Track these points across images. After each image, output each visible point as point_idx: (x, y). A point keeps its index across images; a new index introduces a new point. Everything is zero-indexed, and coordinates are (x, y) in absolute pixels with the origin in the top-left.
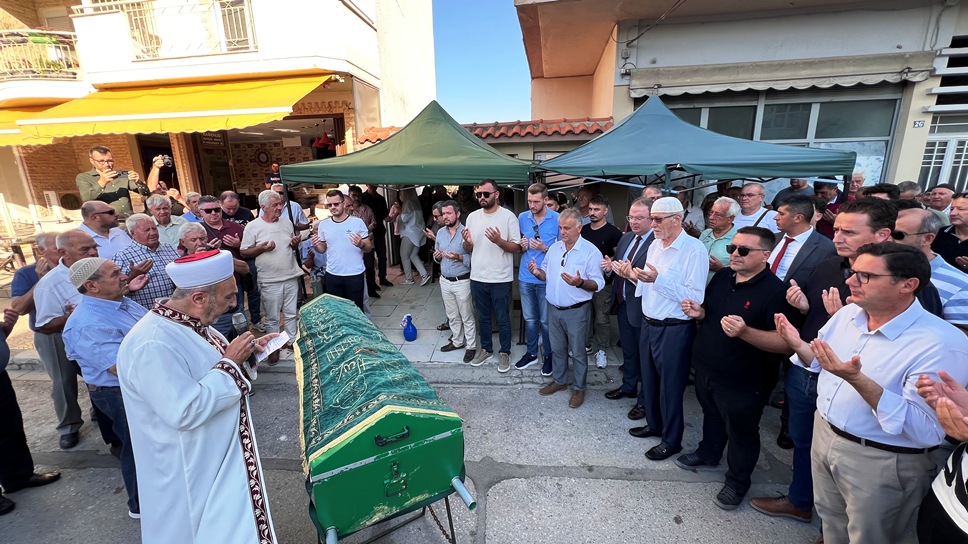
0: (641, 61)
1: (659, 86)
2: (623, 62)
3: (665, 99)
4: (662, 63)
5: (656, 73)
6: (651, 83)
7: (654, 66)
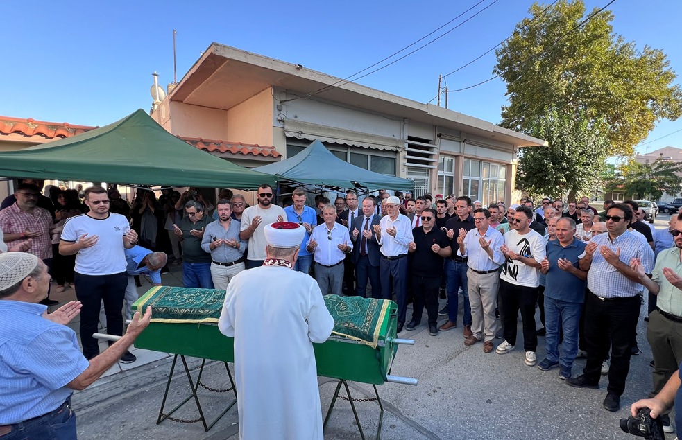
0: (288, 113)
1: (302, 133)
2: (277, 112)
3: (326, 144)
4: (300, 119)
5: (300, 124)
6: (297, 129)
7: (296, 119)
